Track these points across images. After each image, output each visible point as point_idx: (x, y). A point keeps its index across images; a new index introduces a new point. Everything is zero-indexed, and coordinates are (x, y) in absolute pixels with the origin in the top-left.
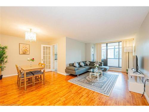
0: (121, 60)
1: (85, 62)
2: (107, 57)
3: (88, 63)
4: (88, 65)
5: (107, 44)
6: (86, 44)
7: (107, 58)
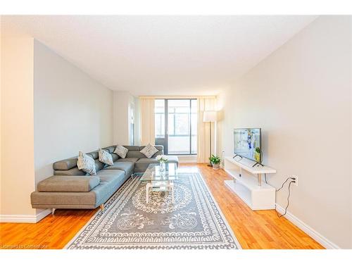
0: (194, 140)
1: (112, 150)
2: (166, 133)
3: (122, 152)
4: (124, 157)
5: (166, 100)
6: (112, 91)
7: (166, 136)
